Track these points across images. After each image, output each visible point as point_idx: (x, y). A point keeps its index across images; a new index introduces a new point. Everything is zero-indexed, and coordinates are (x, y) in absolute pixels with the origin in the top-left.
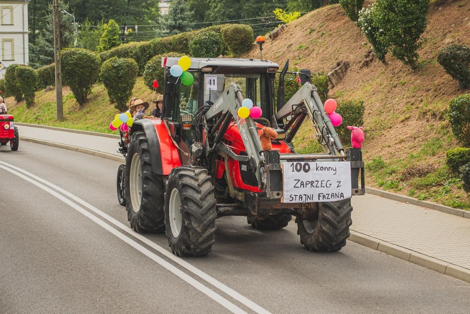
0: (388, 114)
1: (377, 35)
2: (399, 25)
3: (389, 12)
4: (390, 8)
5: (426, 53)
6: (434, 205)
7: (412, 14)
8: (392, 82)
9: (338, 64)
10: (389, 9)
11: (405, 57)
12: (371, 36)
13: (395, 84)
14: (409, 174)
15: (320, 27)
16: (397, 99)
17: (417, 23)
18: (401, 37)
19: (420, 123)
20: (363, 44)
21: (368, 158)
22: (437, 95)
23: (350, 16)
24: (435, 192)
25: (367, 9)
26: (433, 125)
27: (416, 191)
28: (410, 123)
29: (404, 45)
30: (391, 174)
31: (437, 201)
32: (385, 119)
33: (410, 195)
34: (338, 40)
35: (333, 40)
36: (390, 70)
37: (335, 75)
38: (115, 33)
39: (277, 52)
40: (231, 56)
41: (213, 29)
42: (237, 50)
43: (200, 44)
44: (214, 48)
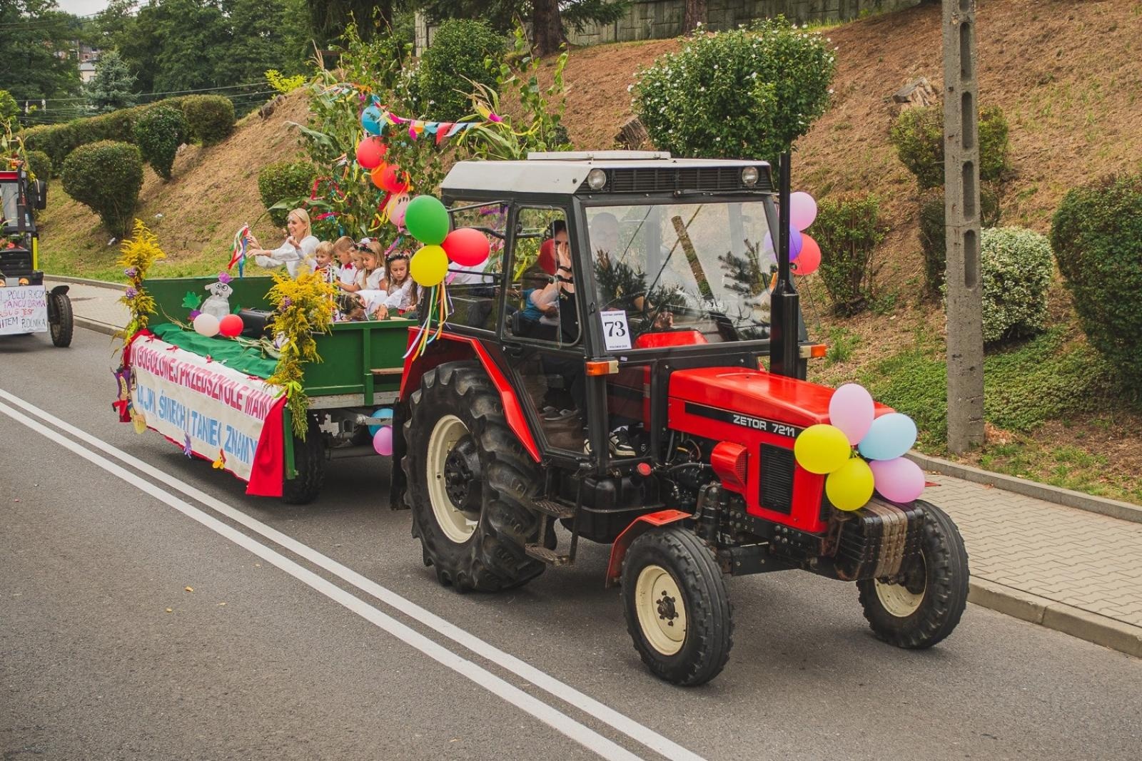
10: (444, 70)
25: (410, 70)
38: (10, 112)
39: (272, 138)
40: (200, 145)
41: (170, 104)
42: (208, 135)
43: (151, 126)
44: (173, 132)
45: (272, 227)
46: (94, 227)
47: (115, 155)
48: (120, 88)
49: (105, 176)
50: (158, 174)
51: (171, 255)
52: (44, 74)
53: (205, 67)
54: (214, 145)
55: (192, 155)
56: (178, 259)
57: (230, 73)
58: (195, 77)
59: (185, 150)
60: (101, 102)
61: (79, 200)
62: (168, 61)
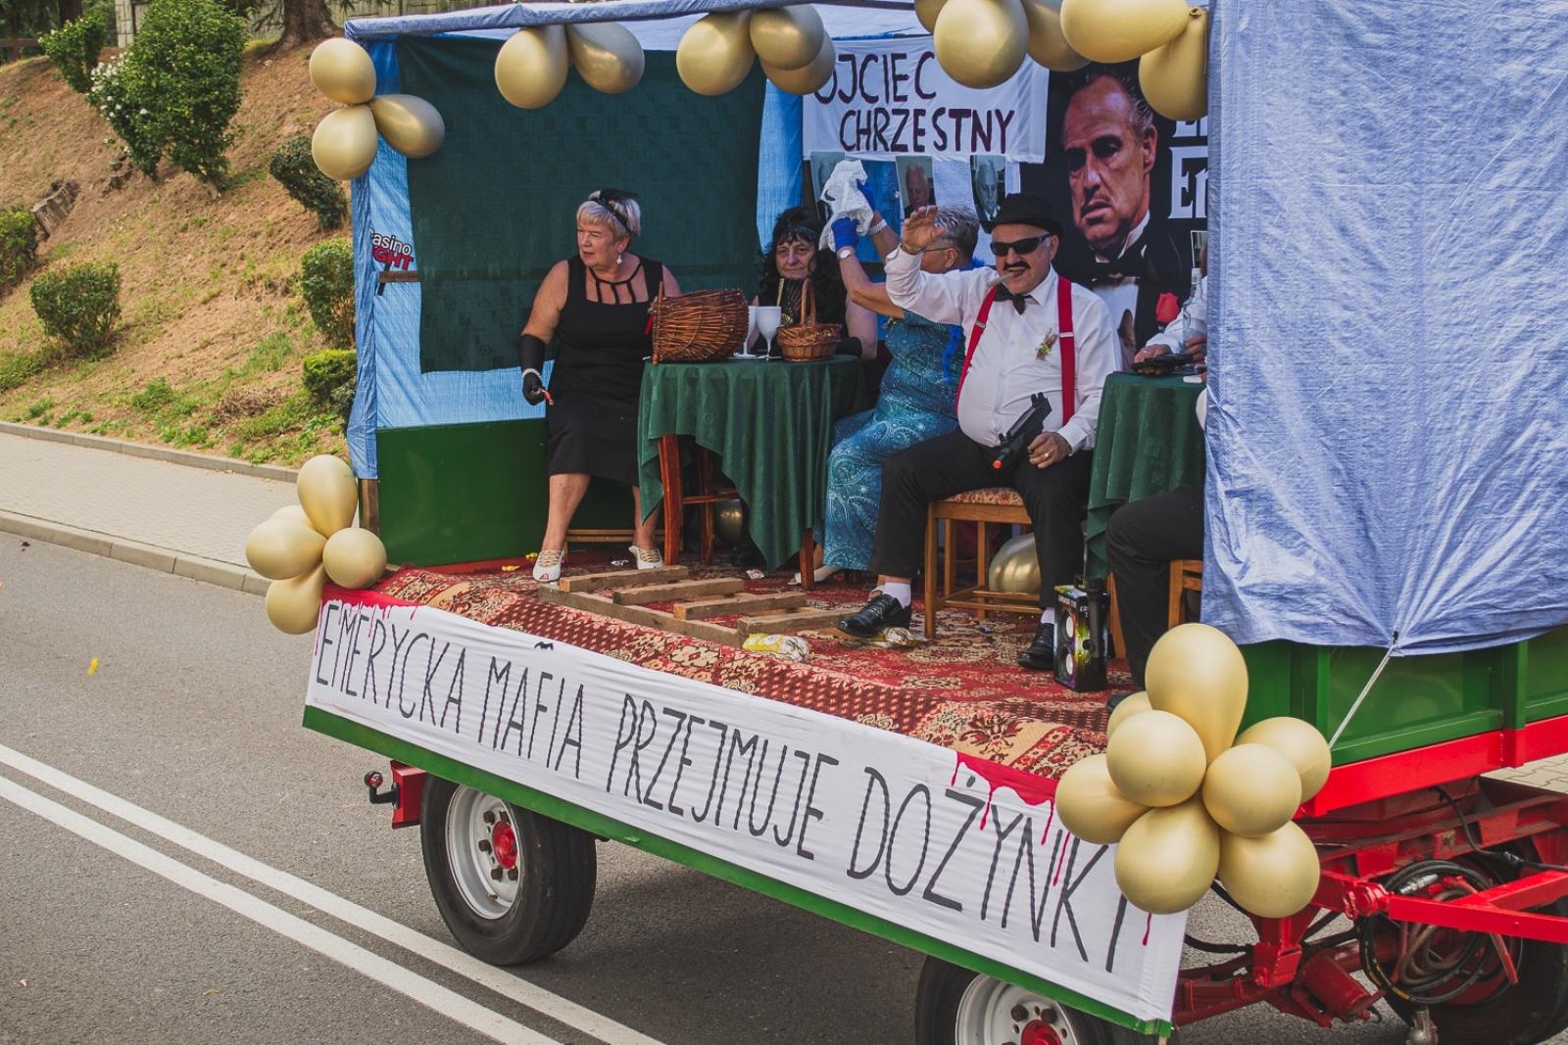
0: (173, 288)
1: (135, 120)
2: (183, 98)
3: (158, 71)
4: (160, 62)
5: (244, 157)
6: (286, 472)
7: (210, 74)
8: (175, 221)
9: (55, 187)
10: (159, 65)
11: (201, 167)
12: (123, 124)
13: (182, 225)
14: (229, 412)
15: (7, 107)
16: (190, 256)
17: (221, 93)
18: (188, 124)
19: (243, 303)
20: (106, 141)
21: (136, 383)
22: (274, 245)
23: (72, 81)
24: (284, 444)
25: (110, 66)
26: (270, 307)
27: (245, 446)
28: (220, 303)
29: (197, 141)
30: (190, 414)
31: (291, 464)
32: (167, 299)
33: (233, 455)
34: (50, 135)
35: (39, 136)
36: (170, 195)
37: (48, 209)
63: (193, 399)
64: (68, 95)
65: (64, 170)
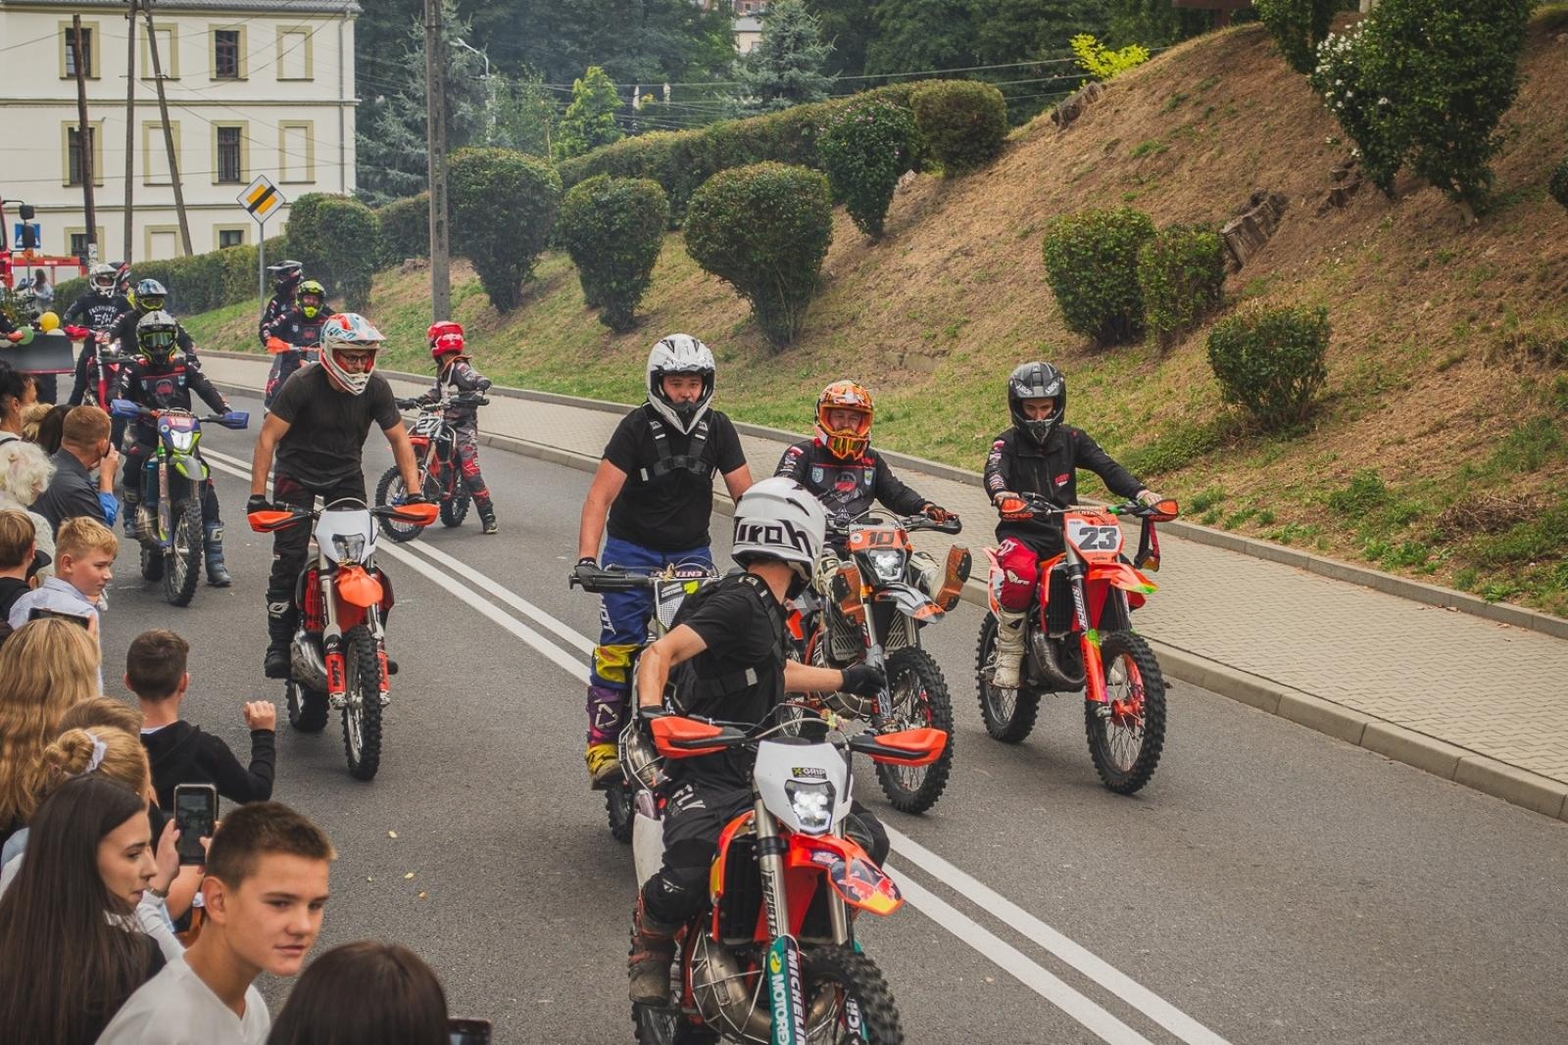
0: (1399, 346)
1: (1369, 113)
2: (1437, 84)
3: (1407, 46)
4: (1411, 34)
5: (1515, 169)
6: (1533, 617)
7: (1477, 51)
8: (1412, 254)
9: (1255, 201)
10: (1409, 38)
11: (1454, 181)
12: (1353, 119)
13: (1421, 260)
14: (1460, 524)
15: (1203, 90)
16: (1427, 304)
17: (1491, 78)
18: (1441, 121)
19: (1495, 374)
20: (1329, 140)
21: (1337, 475)
22: (1546, 293)
23: (1292, 58)
24: (1534, 577)
25: (1343, 39)
26: (1533, 381)
27: (1479, 575)
28: (1464, 373)
29: (1451, 145)
30: (1407, 524)
31: (1541, 606)
32: (1390, 361)
33: (1461, 587)
34: (1255, 130)
35: (1241, 130)
36: (1409, 217)
37: (1244, 230)
38: (605, 106)
39: (1075, 164)
40: (941, 174)
41: (888, 96)
42: (956, 155)
43: (850, 137)
44: (891, 149)
45: (1064, 334)
46: (739, 321)
47: (782, 188)
48: (803, 66)
49: (764, 228)
50: (861, 227)
51: (874, 379)
52: (669, 38)
53: (961, 27)
54: (965, 174)
55: (923, 193)
56: (886, 387)
57: (1007, 41)
58: (943, 46)
59: (912, 183)
60: (768, 91)
61: (715, 271)
62: (895, 16)
63: (1415, 503)
64: (1284, 76)
65: (1268, 179)
